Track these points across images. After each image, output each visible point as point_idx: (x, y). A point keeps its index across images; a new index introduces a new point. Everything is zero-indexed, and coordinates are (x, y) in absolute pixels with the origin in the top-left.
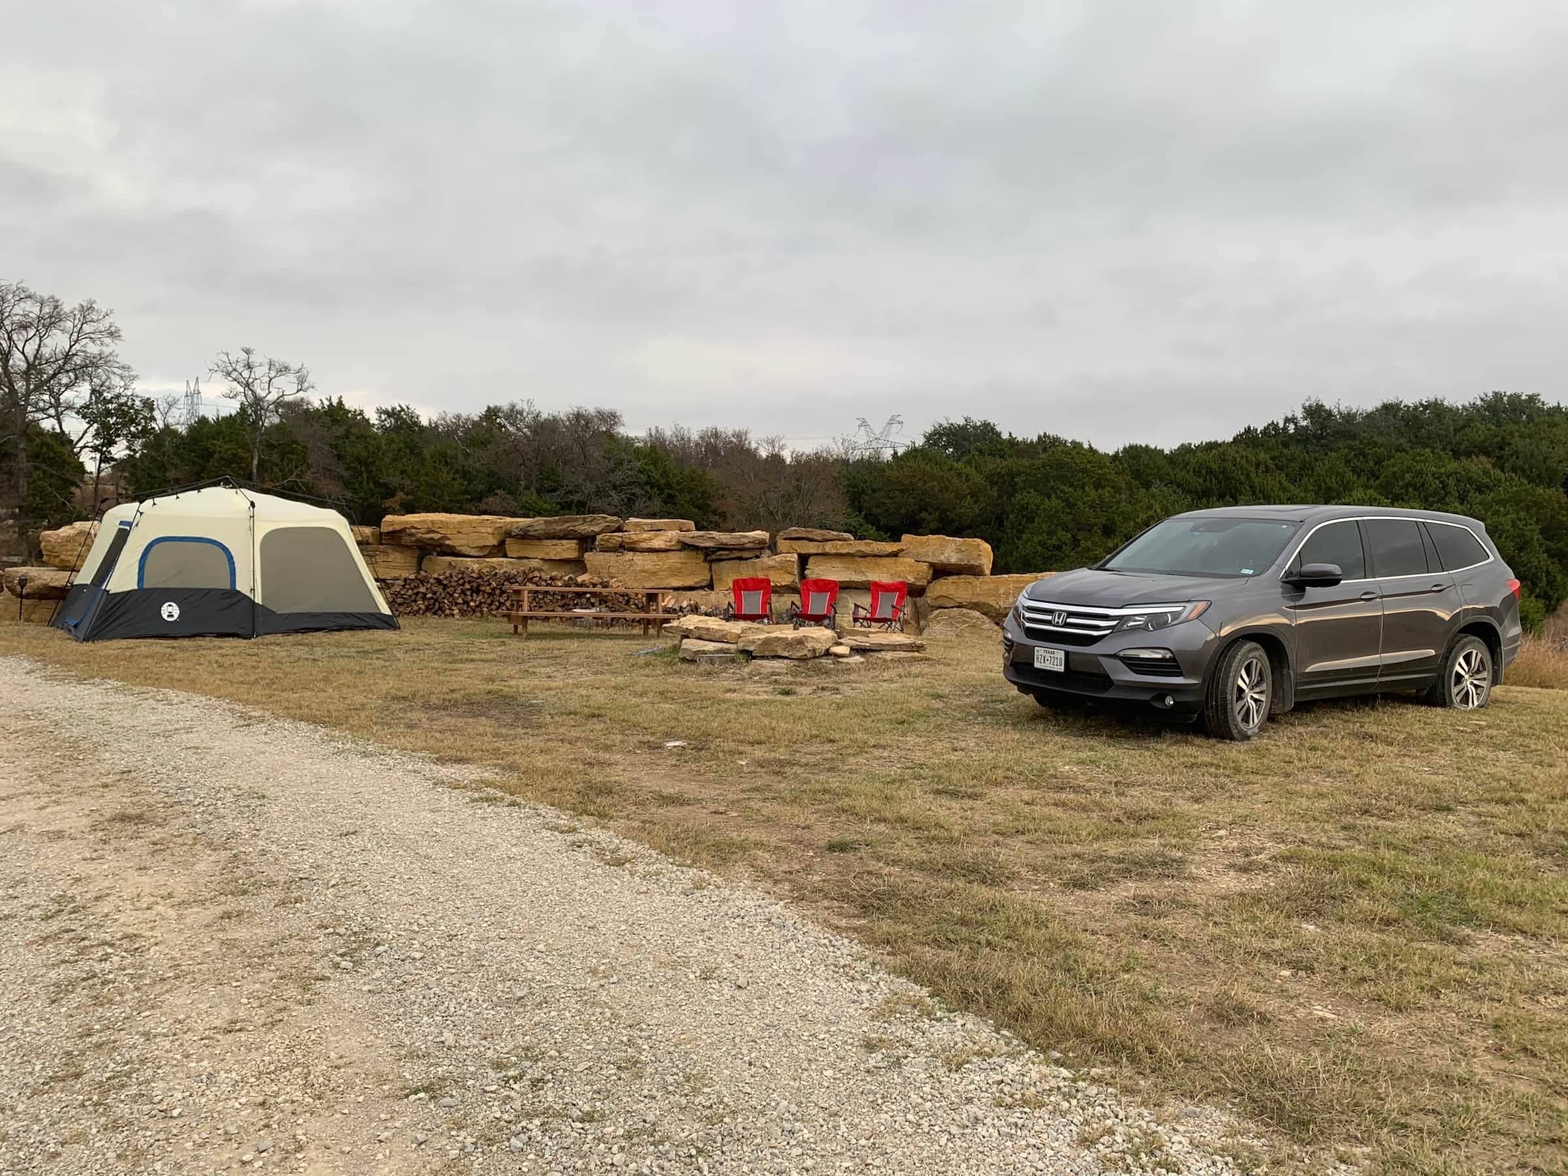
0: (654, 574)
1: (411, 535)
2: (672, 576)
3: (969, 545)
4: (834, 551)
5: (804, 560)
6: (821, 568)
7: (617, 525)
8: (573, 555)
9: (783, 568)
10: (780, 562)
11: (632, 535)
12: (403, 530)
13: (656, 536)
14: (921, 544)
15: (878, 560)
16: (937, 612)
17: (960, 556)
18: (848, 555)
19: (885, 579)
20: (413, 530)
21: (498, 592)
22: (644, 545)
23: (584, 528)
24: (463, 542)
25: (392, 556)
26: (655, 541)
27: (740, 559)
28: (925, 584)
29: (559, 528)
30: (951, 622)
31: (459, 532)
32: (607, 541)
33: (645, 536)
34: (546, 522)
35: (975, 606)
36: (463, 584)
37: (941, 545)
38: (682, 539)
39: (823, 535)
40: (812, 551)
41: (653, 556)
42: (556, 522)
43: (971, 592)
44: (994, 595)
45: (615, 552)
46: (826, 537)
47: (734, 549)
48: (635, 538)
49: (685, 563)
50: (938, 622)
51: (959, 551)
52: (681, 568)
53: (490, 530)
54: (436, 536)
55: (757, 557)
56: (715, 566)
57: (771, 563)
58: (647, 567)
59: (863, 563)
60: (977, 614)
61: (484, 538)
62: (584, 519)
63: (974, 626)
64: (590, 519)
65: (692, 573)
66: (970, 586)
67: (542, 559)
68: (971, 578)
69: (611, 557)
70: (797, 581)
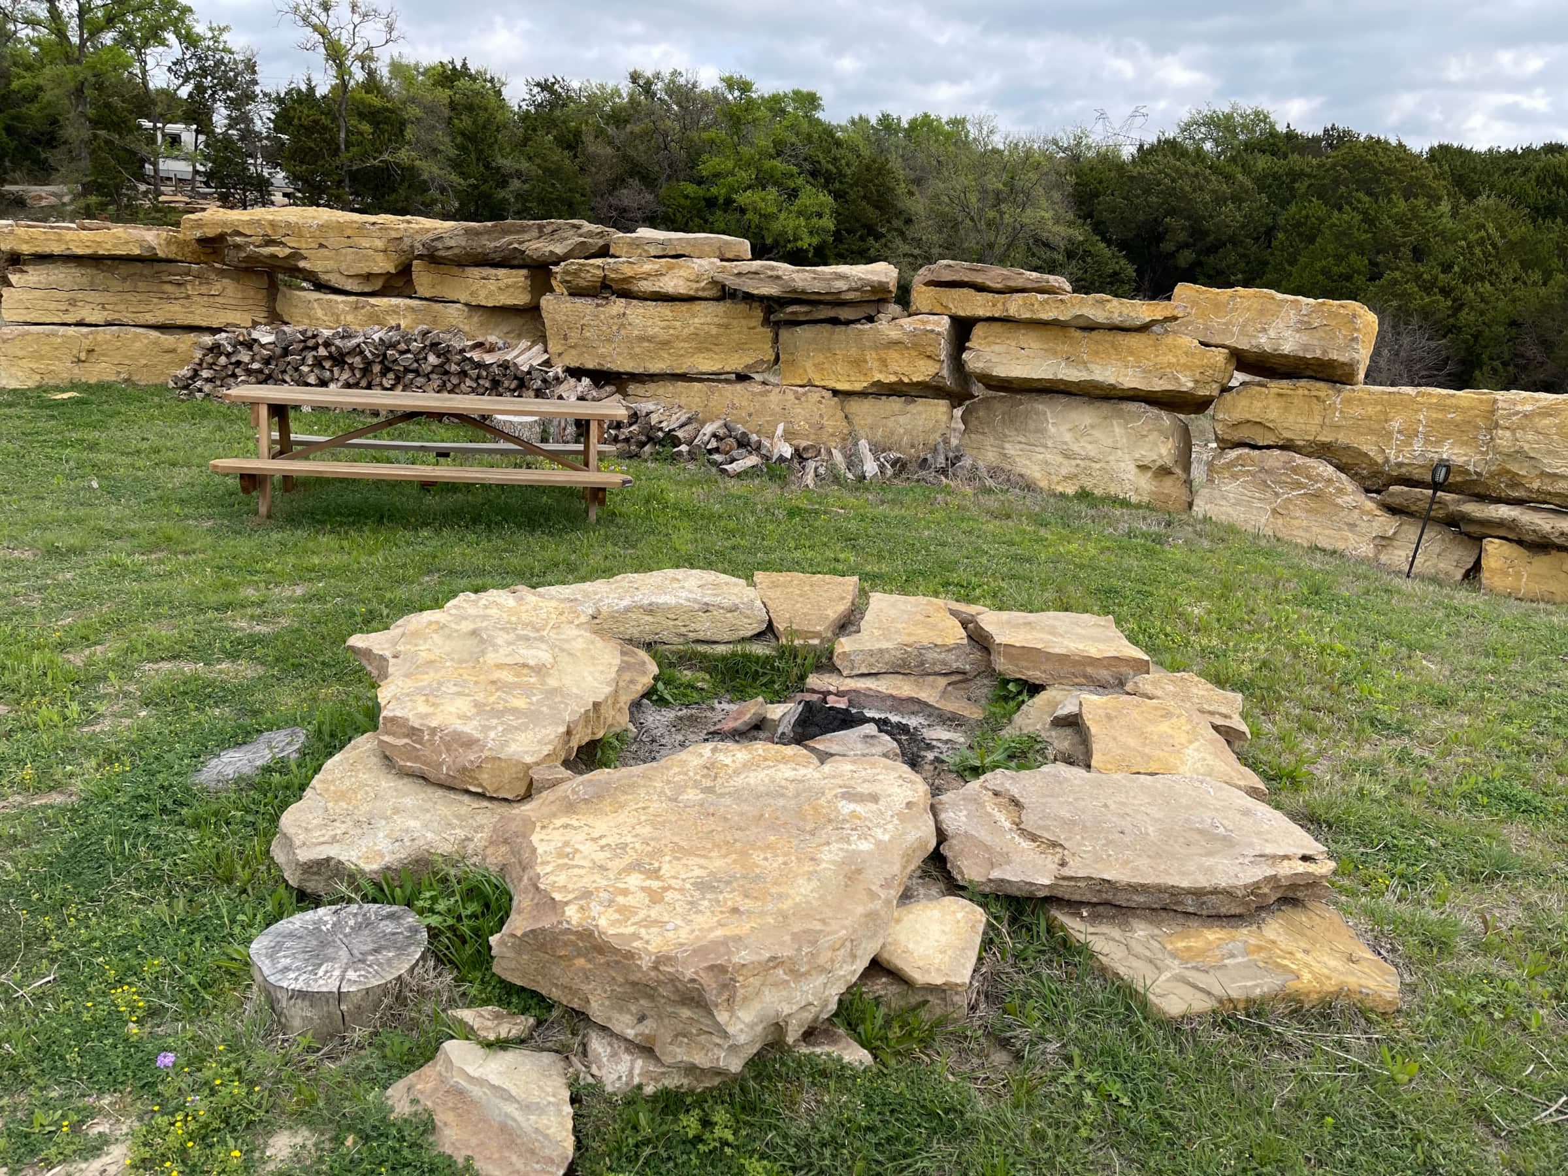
0: (666, 344)
1: (237, 247)
2: (700, 350)
3: (1334, 315)
4: (1028, 315)
5: (962, 328)
6: (997, 348)
7: (601, 242)
8: (521, 299)
9: (917, 345)
10: (913, 334)
11: (622, 266)
12: (221, 237)
13: (671, 268)
14: (1217, 306)
15: (1120, 338)
16: (1233, 454)
17: (1305, 338)
18: (1055, 324)
19: (1130, 379)
20: (238, 239)
21: (377, 368)
22: (646, 286)
23: (537, 246)
24: (330, 265)
25: (218, 286)
26: (666, 278)
27: (835, 321)
28: (1216, 393)
29: (493, 245)
30: (1264, 480)
31: (321, 246)
32: (576, 273)
33: (648, 267)
34: (467, 231)
35: (1323, 451)
36: (315, 348)
37: (1262, 312)
38: (719, 277)
39: (1009, 278)
40: (981, 312)
41: (664, 309)
42: (488, 232)
43: (1318, 419)
44: (1372, 432)
45: (595, 296)
46: (1012, 284)
47: (820, 302)
48: (628, 271)
49: (727, 327)
50: (1234, 477)
51: (1306, 327)
52: (717, 336)
53: (379, 244)
54: (281, 252)
55: (871, 319)
56: (784, 334)
57: (894, 334)
58: (650, 332)
59: (1086, 343)
60: (1329, 470)
61: (366, 258)
62: (541, 228)
63: (1317, 496)
64: (548, 230)
65: (739, 347)
66: (1317, 407)
67: (466, 305)
68: (1322, 389)
69: (585, 306)
70: (945, 372)
